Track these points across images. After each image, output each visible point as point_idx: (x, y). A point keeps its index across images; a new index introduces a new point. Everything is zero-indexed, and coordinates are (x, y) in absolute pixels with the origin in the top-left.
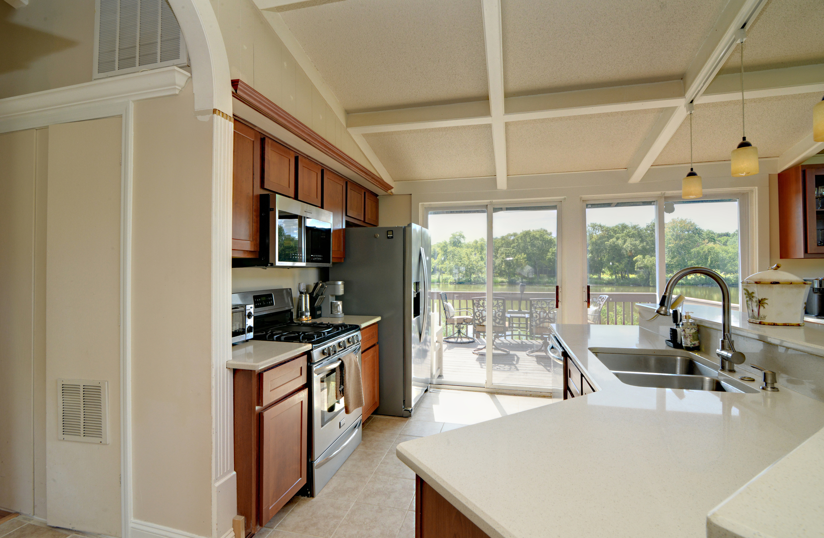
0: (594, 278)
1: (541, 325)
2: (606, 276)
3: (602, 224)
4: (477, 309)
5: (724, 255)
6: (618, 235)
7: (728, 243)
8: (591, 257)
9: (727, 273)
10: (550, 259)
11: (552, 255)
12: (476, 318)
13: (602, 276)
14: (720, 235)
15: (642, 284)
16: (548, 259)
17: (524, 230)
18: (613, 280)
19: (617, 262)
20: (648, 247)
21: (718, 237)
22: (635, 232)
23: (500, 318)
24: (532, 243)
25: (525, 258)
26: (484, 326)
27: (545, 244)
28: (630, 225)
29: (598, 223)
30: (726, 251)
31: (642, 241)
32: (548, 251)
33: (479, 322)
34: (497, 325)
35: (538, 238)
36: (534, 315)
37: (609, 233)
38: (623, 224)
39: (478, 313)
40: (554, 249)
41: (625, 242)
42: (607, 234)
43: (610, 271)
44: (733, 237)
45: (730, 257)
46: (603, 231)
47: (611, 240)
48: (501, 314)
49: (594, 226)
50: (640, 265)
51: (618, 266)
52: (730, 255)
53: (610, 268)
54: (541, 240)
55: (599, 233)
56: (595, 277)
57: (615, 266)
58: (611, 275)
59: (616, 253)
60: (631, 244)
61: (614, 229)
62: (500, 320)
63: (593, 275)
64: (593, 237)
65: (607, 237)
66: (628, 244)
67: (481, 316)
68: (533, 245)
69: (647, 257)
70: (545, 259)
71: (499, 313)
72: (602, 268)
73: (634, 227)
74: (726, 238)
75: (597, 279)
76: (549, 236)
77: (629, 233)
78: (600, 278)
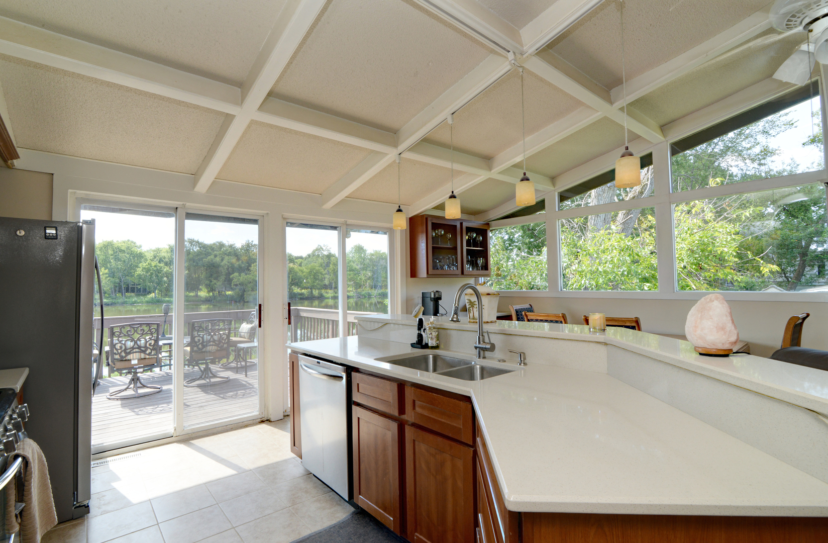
0: (191, 296)
1: (204, 350)
2: (203, 293)
3: (200, 241)
4: (118, 340)
5: (301, 274)
6: (215, 252)
7: (302, 265)
8: (187, 274)
9: (302, 289)
10: (139, 276)
11: (142, 270)
12: (115, 351)
13: (199, 294)
14: (297, 258)
15: (237, 301)
16: (138, 275)
17: (105, 240)
18: (211, 297)
19: (214, 279)
20: (243, 265)
21: (296, 259)
22: (231, 251)
23: (151, 347)
24: (116, 256)
25: (106, 274)
26: (128, 360)
27: (134, 257)
28: (227, 244)
29: (196, 239)
30: (302, 271)
31: (238, 259)
32: (137, 267)
33: (120, 356)
34: (148, 357)
35: (124, 251)
36: (196, 339)
37: (207, 251)
38: (221, 242)
39: (119, 345)
40: (145, 264)
41: (222, 260)
42: (205, 251)
43: (207, 288)
44: (305, 260)
45: (304, 276)
46: (200, 247)
47: (209, 257)
48: (153, 342)
49: (191, 242)
50: (236, 282)
51: (215, 284)
52: (304, 274)
53: (207, 286)
54: (128, 254)
55: (196, 249)
56: (192, 294)
57: (213, 283)
58: (209, 292)
59: (213, 270)
60: (228, 262)
61: (211, 247)
62: (151, 350)
63: (190, 292)
64: (190, 254)
65: (205, 254)
66: (225, 262)
67: (124, 348)
68: (117, 259)
69: (243, 274)
70: (132, 276)
71: (150, 342)
72: (200, 285)
73: (231, 246)
74: (300, 260)
75: (194, 296)
76: (139, 250)
77: (226, 251)
78: (197, 296)
